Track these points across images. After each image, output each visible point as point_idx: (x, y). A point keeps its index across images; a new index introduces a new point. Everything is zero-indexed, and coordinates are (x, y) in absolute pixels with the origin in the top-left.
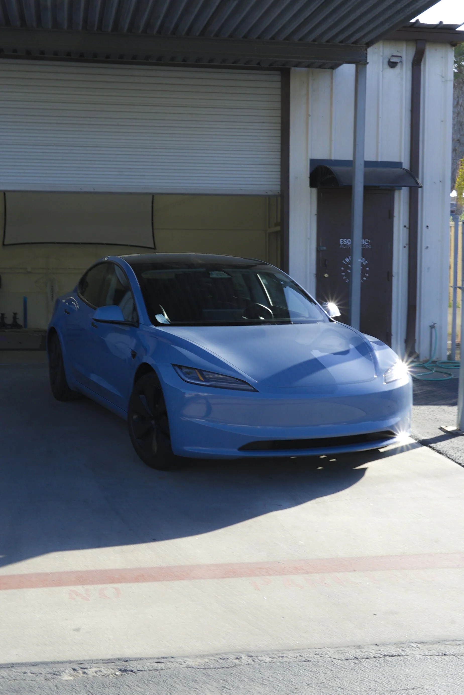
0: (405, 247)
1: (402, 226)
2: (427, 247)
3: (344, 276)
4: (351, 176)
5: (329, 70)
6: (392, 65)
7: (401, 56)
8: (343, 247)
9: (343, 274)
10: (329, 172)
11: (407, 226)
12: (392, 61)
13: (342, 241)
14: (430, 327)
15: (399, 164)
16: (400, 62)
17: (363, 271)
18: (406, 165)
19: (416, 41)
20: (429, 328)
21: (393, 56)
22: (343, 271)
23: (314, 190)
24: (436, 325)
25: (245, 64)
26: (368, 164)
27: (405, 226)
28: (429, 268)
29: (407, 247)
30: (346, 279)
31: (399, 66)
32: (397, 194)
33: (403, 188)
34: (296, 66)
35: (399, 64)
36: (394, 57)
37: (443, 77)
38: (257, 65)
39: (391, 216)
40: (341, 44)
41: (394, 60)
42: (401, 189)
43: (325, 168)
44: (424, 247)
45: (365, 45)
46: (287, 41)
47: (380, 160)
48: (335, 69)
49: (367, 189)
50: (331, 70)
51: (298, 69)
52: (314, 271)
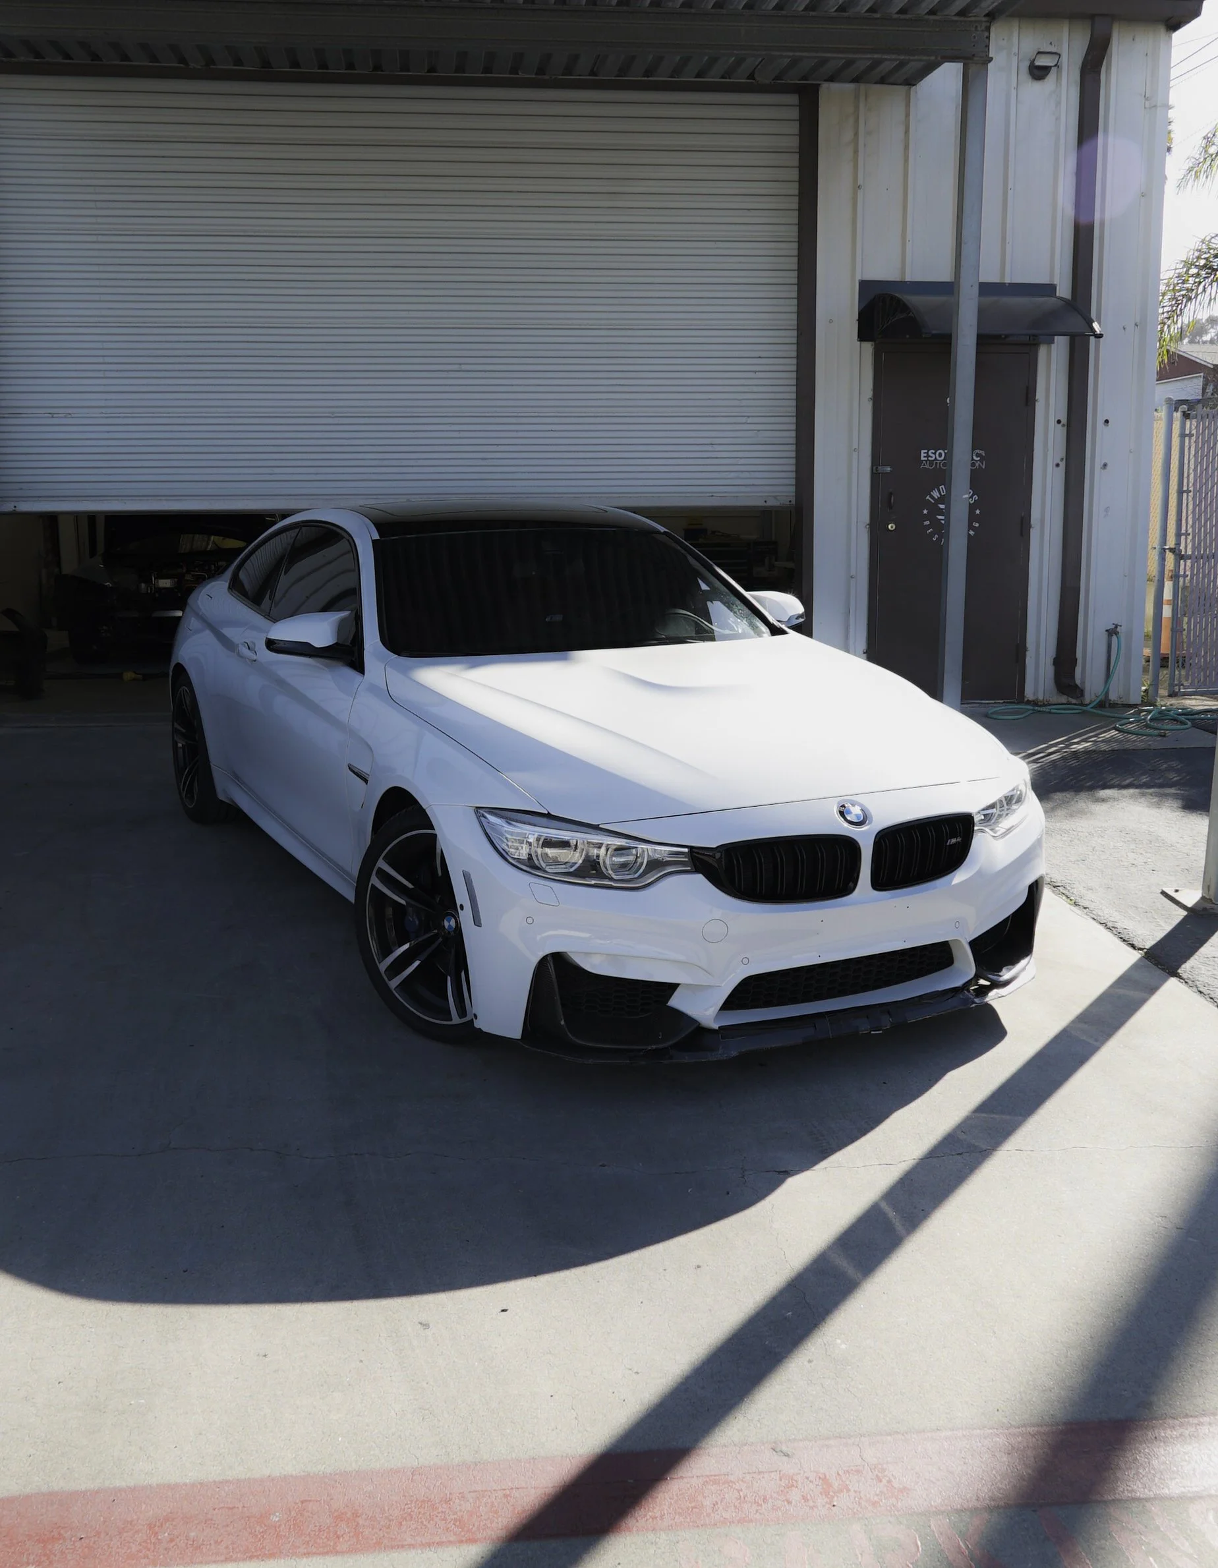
0: (1058, 465)
1: (1052, 422)
2: (1105, 465)
3: (928, 527)
4: (950, 314)
5: (903, 89)
6: (1038, 73)
7: (1059, 52)
8: (927, 467)
9: (927, 523)
10: (902, 307)
11: (1064, 421)
12: (1037, 63)
13: (926, 455)
14: (1107, 633)
15: (1049, 289)
16: (1056, 65)
17: (972, 517)
18: (1064, 290)
19: (1092, 17)
20: (1105, 635)
21: (1039, 53)
22: (926, 517)
23: (868, 347)
24: (1119, 629)
25: (722, 77)
26: (986, 289)
27: (1059, 422)
28: (1107, 510)
29: (1063, 465)
30: (932, 534)
31: (1052, 76)
32: (1042, 351)
33: (1056, 338)
34: (831, 79)
35: (1054, 71)
36: (1043, 56)
37: (1147, 99)
38: (748, 78)
39: (1029, 398)
40: (932, 17)
41: (1042, 61)
42: (1053, 342)
43: (892, 298)
44: (1098, 465)
45: (984, 19)
46: (812, 13)
47: (1007, 280)
48: (914, 85)
49: (984, 341)
50: (907, 87)
51: (835, 86)
52: (866, 518)
